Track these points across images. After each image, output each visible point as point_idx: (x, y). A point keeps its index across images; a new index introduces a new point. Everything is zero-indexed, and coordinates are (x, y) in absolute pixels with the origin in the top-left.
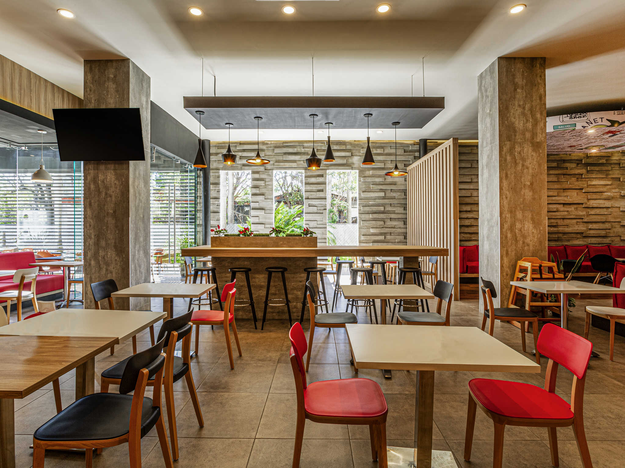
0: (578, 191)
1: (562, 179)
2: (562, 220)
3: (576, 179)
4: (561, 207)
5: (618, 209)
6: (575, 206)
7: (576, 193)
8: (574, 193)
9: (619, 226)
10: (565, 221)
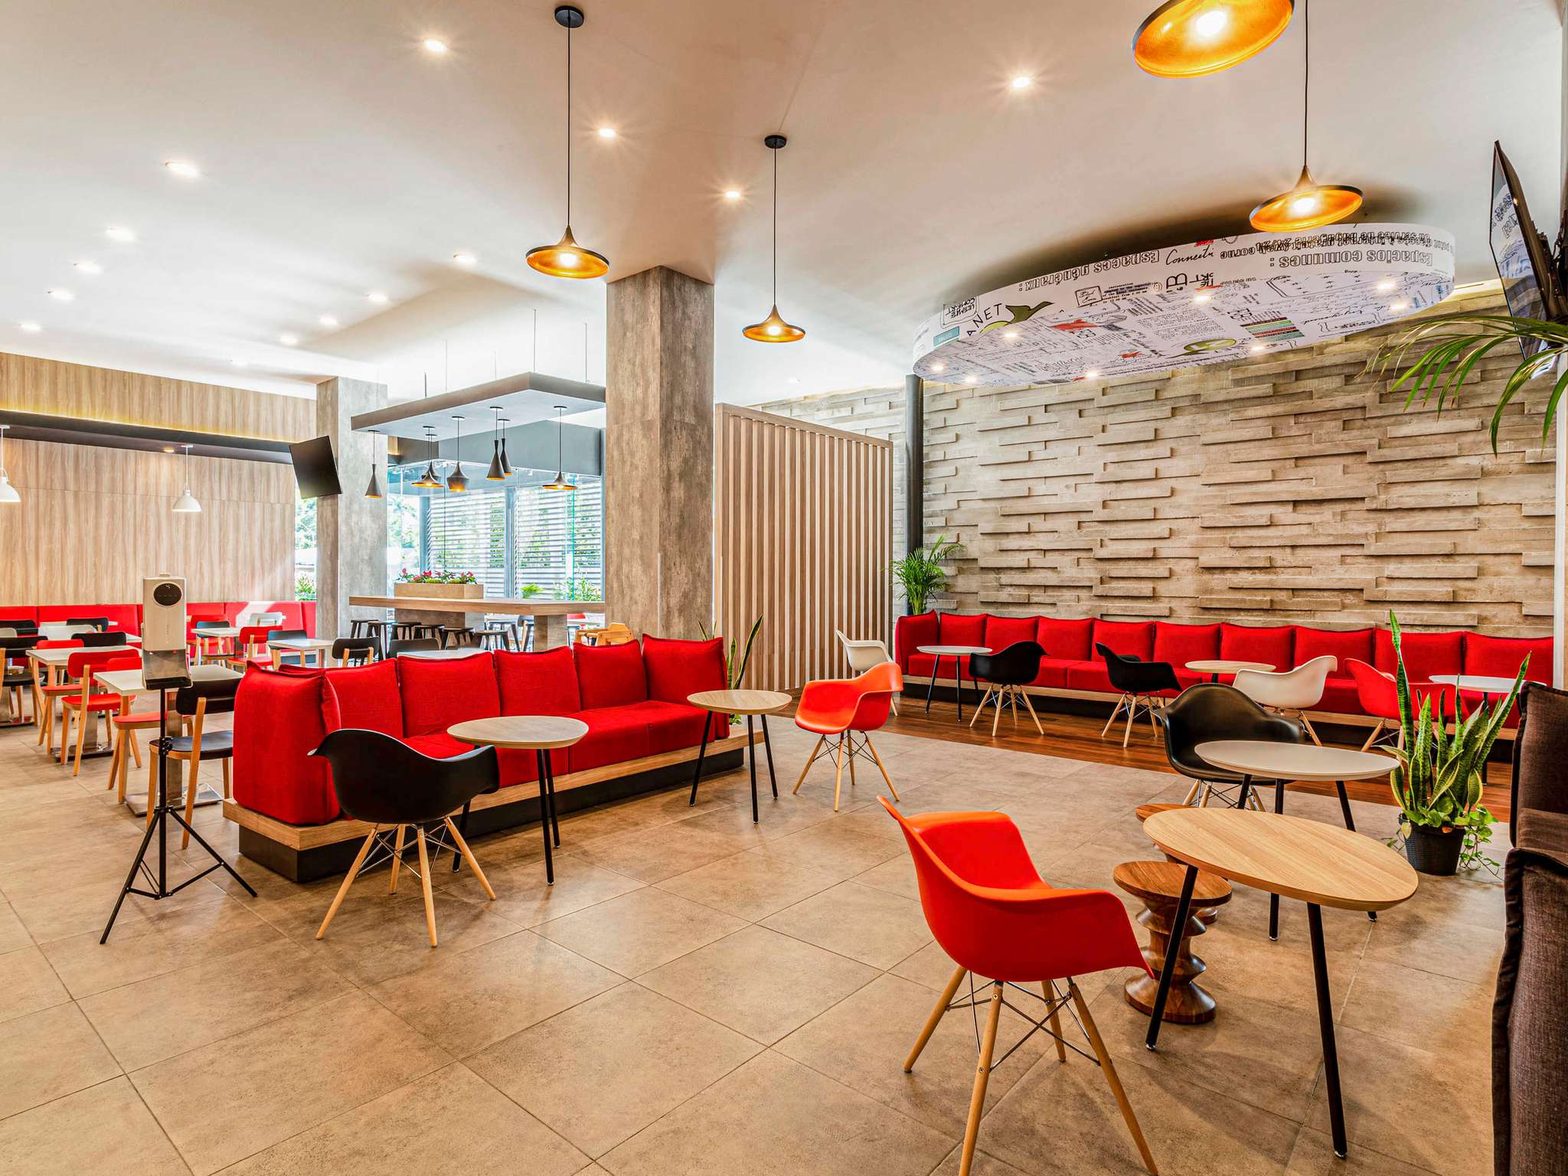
0: (1349, 461)
1: (1290, 428)
2: (1288, 550)
3: (1340, 423)
4: (1284, 514)
5: (1513, 509)
6: (1339, 508)
7: (1341, 467)
8: (1335, 467)
9: (1516, 569)
10: (1299, 552)
